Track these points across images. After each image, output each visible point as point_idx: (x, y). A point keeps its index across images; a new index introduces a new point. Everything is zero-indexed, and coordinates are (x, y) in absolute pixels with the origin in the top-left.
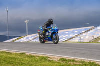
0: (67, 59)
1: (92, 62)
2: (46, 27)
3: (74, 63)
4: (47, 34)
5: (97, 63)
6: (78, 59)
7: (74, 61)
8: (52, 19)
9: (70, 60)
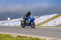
0: (22, 36)
1: (36, 38)
2: (26, 17)
3: (26, 38)
4: (27, 21)
5: (40, 38)
6: (28, 36)
7: (26, 37)
8: (30, 12)
9: (24, 37)
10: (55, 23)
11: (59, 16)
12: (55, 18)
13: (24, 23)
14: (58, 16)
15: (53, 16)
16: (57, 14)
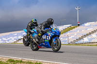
0: (15, 60)
10: (67, 39)
11: (74, 28)
12: (67, 31)
13: (37, 40)
14: (72, 29)
15: (64, 28)
16: (70, 25)
